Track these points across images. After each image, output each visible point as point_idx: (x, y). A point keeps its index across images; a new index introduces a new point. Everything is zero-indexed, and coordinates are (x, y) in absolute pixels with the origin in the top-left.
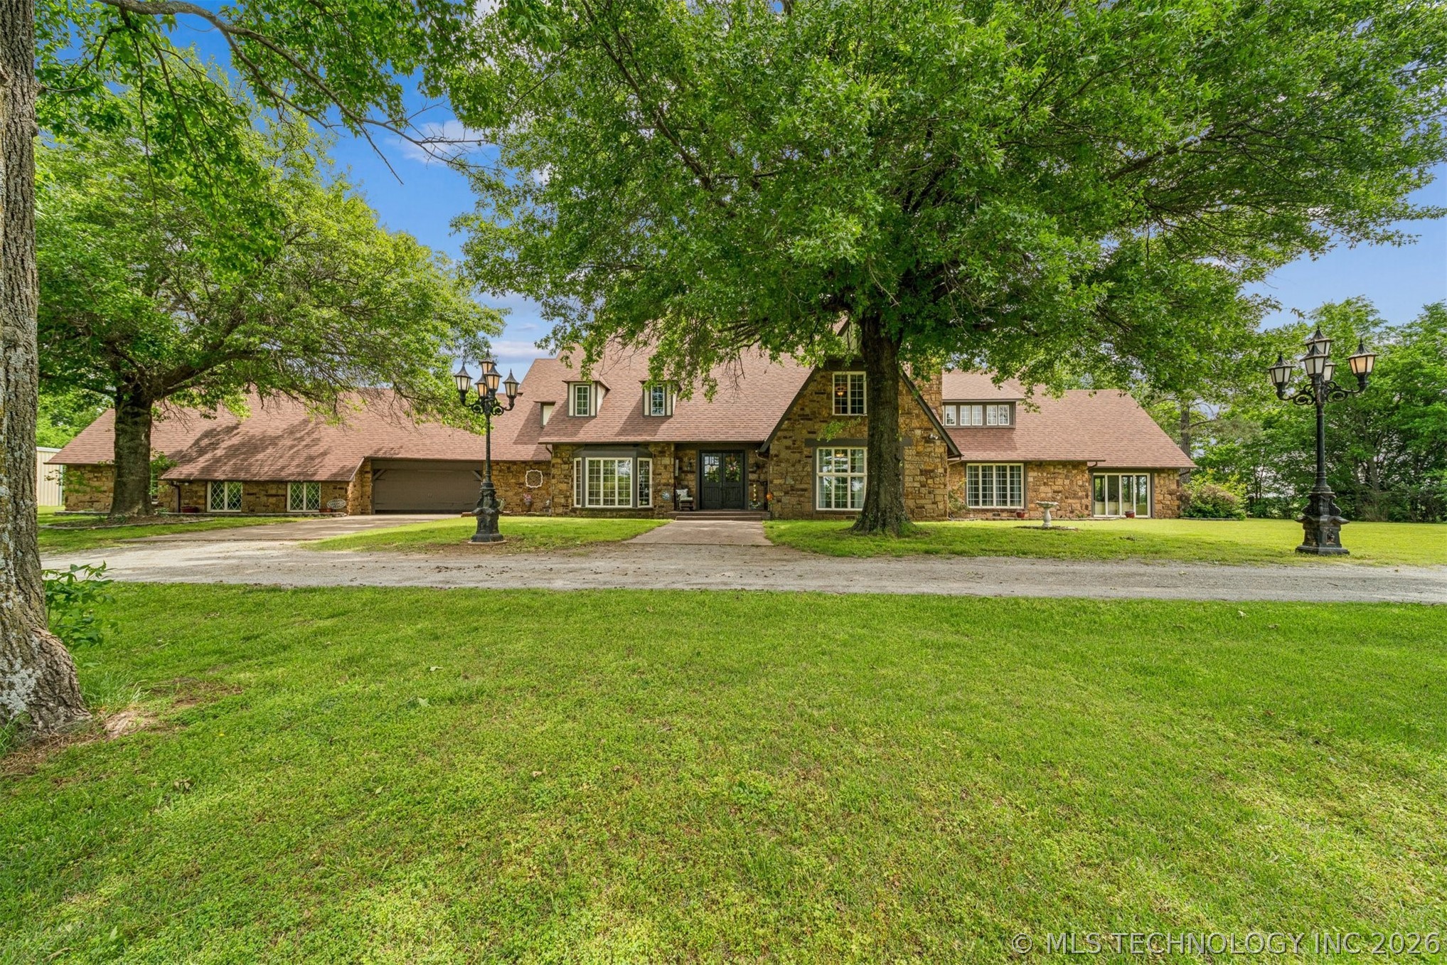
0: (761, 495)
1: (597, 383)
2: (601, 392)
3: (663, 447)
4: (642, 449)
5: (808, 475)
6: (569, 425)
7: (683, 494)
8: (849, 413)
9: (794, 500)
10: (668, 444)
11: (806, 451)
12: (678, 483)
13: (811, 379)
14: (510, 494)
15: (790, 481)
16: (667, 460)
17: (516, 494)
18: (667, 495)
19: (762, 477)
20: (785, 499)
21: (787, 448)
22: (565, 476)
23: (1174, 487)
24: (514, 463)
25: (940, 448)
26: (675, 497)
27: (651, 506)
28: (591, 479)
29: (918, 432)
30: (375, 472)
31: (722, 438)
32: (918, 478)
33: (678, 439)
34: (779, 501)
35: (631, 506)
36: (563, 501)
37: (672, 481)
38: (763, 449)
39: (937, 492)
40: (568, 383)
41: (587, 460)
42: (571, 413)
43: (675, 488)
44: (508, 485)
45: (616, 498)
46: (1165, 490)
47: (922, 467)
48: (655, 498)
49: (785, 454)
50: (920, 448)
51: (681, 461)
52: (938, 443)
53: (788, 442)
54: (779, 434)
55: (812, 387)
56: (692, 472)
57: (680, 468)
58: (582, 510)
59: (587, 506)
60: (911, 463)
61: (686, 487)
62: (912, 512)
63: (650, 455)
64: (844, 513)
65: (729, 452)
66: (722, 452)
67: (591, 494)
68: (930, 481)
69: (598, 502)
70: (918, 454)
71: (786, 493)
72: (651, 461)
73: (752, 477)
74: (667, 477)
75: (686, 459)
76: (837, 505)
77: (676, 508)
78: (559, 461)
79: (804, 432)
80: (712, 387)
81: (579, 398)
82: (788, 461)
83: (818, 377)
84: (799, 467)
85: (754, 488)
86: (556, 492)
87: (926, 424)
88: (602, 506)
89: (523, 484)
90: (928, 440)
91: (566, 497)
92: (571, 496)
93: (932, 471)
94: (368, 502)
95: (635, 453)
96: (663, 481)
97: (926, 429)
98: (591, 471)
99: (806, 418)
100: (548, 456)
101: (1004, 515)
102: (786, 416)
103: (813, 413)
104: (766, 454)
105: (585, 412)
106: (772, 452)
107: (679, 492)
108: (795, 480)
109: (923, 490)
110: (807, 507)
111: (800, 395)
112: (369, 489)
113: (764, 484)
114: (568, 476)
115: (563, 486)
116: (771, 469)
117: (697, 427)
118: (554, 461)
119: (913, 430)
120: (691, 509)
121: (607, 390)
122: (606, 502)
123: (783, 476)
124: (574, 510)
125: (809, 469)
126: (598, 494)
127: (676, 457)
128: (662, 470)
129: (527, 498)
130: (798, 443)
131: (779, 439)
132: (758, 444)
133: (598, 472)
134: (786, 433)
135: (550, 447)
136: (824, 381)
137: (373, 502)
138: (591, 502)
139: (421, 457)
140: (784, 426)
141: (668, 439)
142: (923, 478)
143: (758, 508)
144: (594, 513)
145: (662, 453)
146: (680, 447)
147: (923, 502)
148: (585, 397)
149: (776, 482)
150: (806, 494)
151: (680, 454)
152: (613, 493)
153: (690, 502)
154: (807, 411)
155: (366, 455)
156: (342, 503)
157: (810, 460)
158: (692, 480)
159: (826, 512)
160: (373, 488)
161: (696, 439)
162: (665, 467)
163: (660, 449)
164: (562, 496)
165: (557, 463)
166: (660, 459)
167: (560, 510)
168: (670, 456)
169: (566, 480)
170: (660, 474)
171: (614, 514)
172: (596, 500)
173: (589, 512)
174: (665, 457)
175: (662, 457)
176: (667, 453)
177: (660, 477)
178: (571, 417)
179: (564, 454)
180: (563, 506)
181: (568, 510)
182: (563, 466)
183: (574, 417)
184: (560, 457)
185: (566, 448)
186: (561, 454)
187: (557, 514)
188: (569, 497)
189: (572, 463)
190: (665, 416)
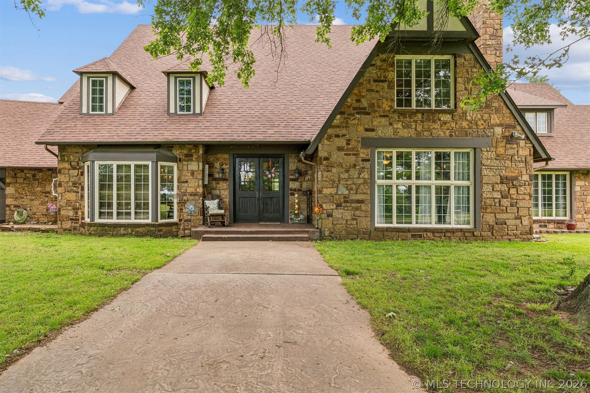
0: (304, 206)
1: (117, 75)
2: (122, 89)
4: (164, 152)
5: (365, 183)
7: (212, 206)
8: (414, 107)
9: (348, 215)
10: (195, 145)
11: (364, 153)
12: (208, 193)
13: (368, 64)
14: (36, 203)
15: (343, 191)
16: (194, 166)
17: (42, 204)
18: (194, 206)
19: (305, 185)
20: (337, 214)
21: (340, 149)
22: (74, 184)
24: (40, 170)
25: (524, 150)
26: (204, 209)
27: (175, 219)
28: (102, 188)
29: (498, 130)
31: (260, 138)
32: (498, 187)
33: (207, 139)
34: (330, 215)
35: (149, 221)
36: (71, 213)
37: (200, 190)
38: (310, 151)
39: (521, 204)
40: (81, 74)
41: (97, 164)
42: (85, 111)
43: (204, 197)
44: (34, 194)
45: (133, 211)
47: (504, 173)
48: (180, 210)
49: (337, 157)
50: (501, 150)
51: (211, 166)
52: (522, 143)
53: (341, 142)
54: (330, 131)
55: (372, 72)
56: (225, 180)
57: (210, 175)
58: (91, 225)
59: (97, 220)
60: (490, 168)
61: (217, 197)
62: (491, 229)
63: (174, 159)
64: (409, 230)
65: (266, 156)
66: (260, 156)
67: (101, 205)
68: (513, 191)
69: (110, 214)
70: (498, 157)
71: (339, 205)
72: (175, 165)
73: (293, 185)
74: (195, 185)
75: (217, 165)
76: (399, 219)
77: (205, 222)
78: (67, 165)
79: (361, 129)
80: (248, 65)
81: (94, 92)
82: (340, 165)
83: (377, 61)
84: (354, 173)
85: (295, 198)
86: (63, 203)
87: (509, 120)
88: (114, 220)
89: (49, 192)
90: (510, 139)
91: (76, 209)
92: (81, 207)
93: (516, 178)
95: (154, 156)
96: (190, 190)
97: (507, 127)
98: (102, 179)
99: (362, 111)
100: (52, 161)
101: (551, 226)
102: (339, 110)
103: (372, 105)
104: (312, 157)
105: (101, 108)
106: (322, 154)
107: (208, 203)
108: (350, 189)
109: (505, 202)
110: (364, 223)
111: (356, 82)
113: (309, 193)
114: (78, 184)
115: (72, 196)
116: (319, 175)
117: (229, 126)
118: (61, 166)
119: (492, 127)
120: (223, 224)
121: (132, 88)
122: (119, 215)
123: (335, 184)
124: (83, 225)
125: (366, 175)
126: (110, 205)
127: (206, 162)
128: (188, 177)
129: (53, 207)
130: (353, 143)
131: (329, 138)
132: (302, 146)
133: (110, 178)
134: (338, 131)
135: (55, 149)
136: (384, 66)
138: (101, 215)
140: (336, 122)
141: (194, 139)
142: (504, 188)
143: (300, 223)
144: (104, 231)
145: (189, 157)
146: (210, 149)
147: (504, 216)
148: (101, 91)
149: (326, 191)
150: (363, 207)
151: (211, 159)
152: (128, 204)
153: (222, 216)
154: (364, 103)
157: (367, 165)
158: (224, 189)
159: (388, 229)
161: (228, 138)
162: (193, 173)
163: (185, 152)
164: (70, 208)
165: (65, 168)
166: (186, 163)
167: (68, 225)
168: (198, 160)
169: (75, 189)
170: (187, 182)
171: (130, 230)
172: (108, 213)
173: (99, 229)
174: (192, 160)
175: (187, 161)
176: (195, 156)
177: (186, 184)
178: (84, 114)
179: (72, 157)
180: (72, 219)
181: (78, 225)
182: (71, 171)
183: (88, 114)
184: (68, 161)
185: (75, 150)
186: (69, 157)
187: (65, 230)
188: (78, 209)
189: (82, 168)
190: (194, 113)
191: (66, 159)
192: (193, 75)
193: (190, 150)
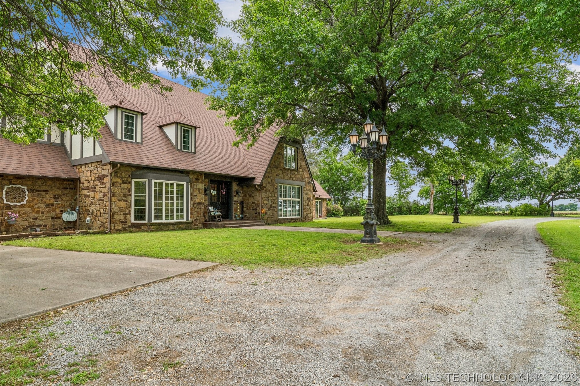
0: (241, 210)
1: (142, 114)
5: (276, 199)
8: (287, 167)
9: (271, 213)
10: (201, 173)
11: (276, 186)
15: (270, 202)
16: (200, 186)
20: (268, 213)
21: (269, 183)
22: (124, 195)
25: (312, 188)
28: (155, 198)
29: (307, 180)
35: (185, 220)
36: (122, 218)
37: (203, 201)
39: (311, 208)
40: (116, 108)
41: (153, 181)
42: (119, 137)
45: (164, 214)
47: (307, 196)
48: (192, 213)
49: (268, 186)
50: (307, 187)
52: (311, 185)
53: (270, 180)
54: (266, 174)
59: (154, 221)
60: (305, 194)
62: (305, 217)
64: (287, 219)
65: (222, 182)
66: (219, 181)
69: (161, 218)
70: (307, 190)
71: (269, 209)
73: (235, 199)
74: (201, 198)
77: (209, 220)
78: (119, 180)
79: (275, 175)
81: (127, 124)
82: (269, 190)
85: (238, 206)
86: (116, 209)
87: (309, 176)
88: (164, 221)
90: (309, 183)
91: (125, 214)
92: (130, 213)
93: (310, 198)
95: (188, 179)
96: (198, 201)
98: (155, 191)
102: (269, 165)
103: (278, 165)
105: (132, 137)
106: (264, 185)
109: (308, 207)
110: (276, 217)
113: (241, 203)
115: (123, 204)
116: (263, 195)
120: (221, 221)
122: (167, 217)
123: (267, 199)
124: (133, 226)
125: (276, 195)
126: (160, 211)
128: (197, 193)
130: (273, 181)
131: (266, 178)
133: (161, 192)
134: (269, 175)
136: (281, 148)
140: (268, 170)
141: (199, 169)
142: (308, 202)
145: (197, 180)
147: (308, 212)
148: (132, 125)
150: (276, 209)
157: (277, 191)
159: (282, 219)
162: (199, 190)
163: (196, 177)
164: (122, 213)
165: (117, 182)
166: (195, 184)
167: (120, 226)
168: (202, 182)
169: (125, 198)
170: (196, 196)
172: (159, 216)
174: (198, 182)
175: (196, 182)
176: (200, 180)
177: (196, 197)
178: (119, 140)
179: (123, 174)
180: (122, 222)
181: (127, 226)
182: (122, 185)
183: (122, 140)
184: (119, 177)
185: (126, 169)
186: (121, 174)
187: (117, 231)
188: (127, 214)
189: (130, 183)
190: (191, 152)
191: (119, 175)
192: (191, 127)
193: (198, 176)
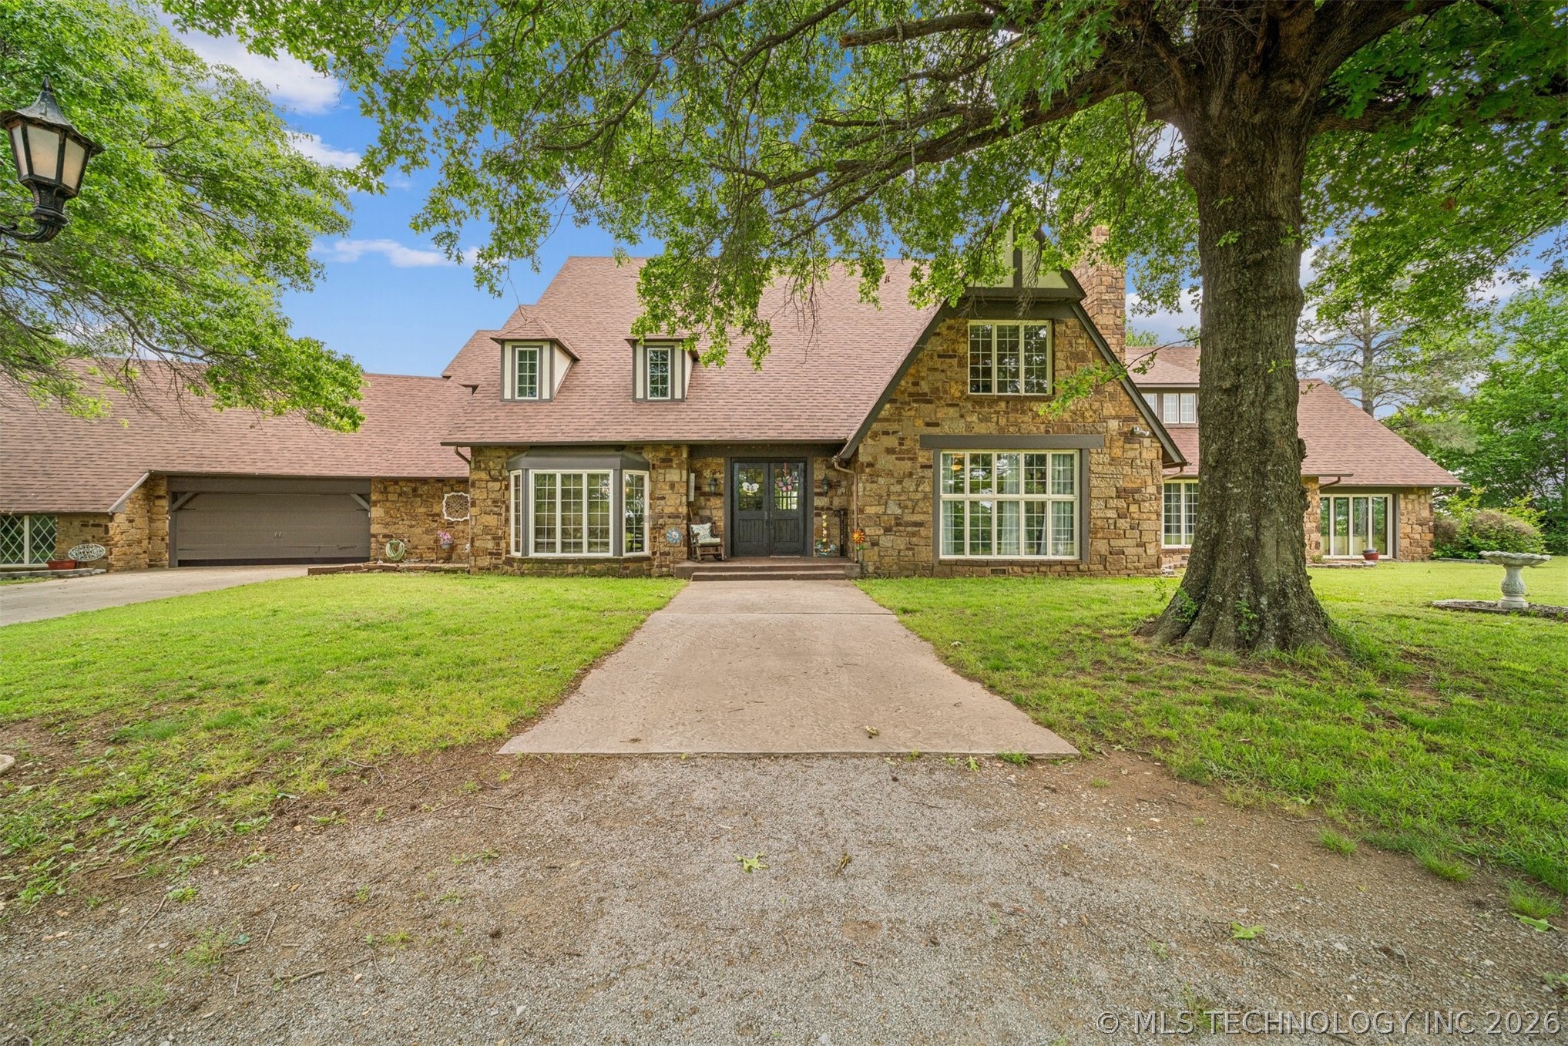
0: (836, 532)
1: (554, 342)
2: (562, 364)
3: (667, 451)
4: (630, 456)
5: (925, 498)
6: (501, 414)
7: (703, 533)
8: (995, 392)
9: (901, 543)
10: (677, 445)
11: (923, 457)
12: (694, 514)
13: (929, 333)
14: (418, 530)
15: (894, 509)
16: (674, 475)
17: (427, 532)
18: (675, 535)
19: (837, 502)
20: (886, 541)
21: (890, 451)
22: (495, 502)
23: (1425, 513)
24: (424, 481)
25: (1150, 451)
26: (689, 537)
27: (647, 552)
28: (538, 507)
29: (1114, 425)
30: (174, 497)
31: (771, 435)
32: (1113, 503)
33: (694, 437)
34: (875, 544)
35: (610, 555)
36: (490, 545)
37: (684, 510)
38: (846, 453)
39: (1144, 526)
40: (502, 342)
41: (532, 473)
42: (507, 395)
43: (690, 521)
44: (414, 517)
45: (585, 540)
46: (1413, 519)
47: (1121, 484)
48: (654, 539)
49: (885, 462)
50: (1117, 452)
51: (699, 475)
52: (1147, 442)
53: (891, 442)
54: (875, 426)
55: (936, 345)
56: (717, 494)
57: (698, 488)
58: (522, 561)
59: (532, 554)
60: (1102, 477)
61: (709, 519)
62: (1104, 560)
63: (645, 466)
64: (987, 563)
65: (781, 459)
66: (769, 461)
67: (538, 532)
68: (1134, 508)
69: (551, 546)
70: (1113, 461)
71: (888, 530)
72: (646, 474)
73: (819, 502)
74: (675, 503)
75: (707, 473)
76: (974, 549)
77: (691, 555)
78: (483, 475)
79: (920, 423)
80: (761, 339)
81: (522, 367)
82: (890, 474)
83: (942, 328)
84: (910, 485)
85: (823, 521)
86: (478, 530)
87: (1127, 411)
88: (558, 554)
89: (439, 515)
90: (1130, 437)
91: (497, 539)
92: (505, 536)
93: (1138, 491)
94: (161, 547)
95: (617, 461)
96: (668, 510)
97: (1127, 419)
98: (539, 495)
99: (922, 398)
100: (464, 470)
102: (887, 397)
103: (935, 391)
104: (850, 463)
105: (532, 391)
106: (863, 458)
107: (695, 528)
108: (904, 508)
109: (1123, 523)
110: (924, 555)
111: (912, 358)
112: (164, 525)
113: (844, 514)
114: (500, 503)
115: (491, 520)
116: (861, 487)
117: (727, 418)
118: (474, 477)
119: (1105, 419)
120: (718, 558)
121: (575, 360)
122: (565, 546)
123: (882, 499)
124: (510, 561)
125: (926, 487)
126: (551, 532)
127: (691, 469)
128: (666, 491)
129: (445, 537)
130: (908, 443)
131: (875, 435)
132: (836, 446)
133: (552, 495)
134: (887, 426)
135: (467, 452)
136: (952, 334)
137: (172, 548)
138: (538, 546)
139: (257, 472)
140: (883, 414)
141: (676, 437)
142: (1122, 503)
143: (829, 557)
144: (544, 569)
145: (667, 462)
146: (698, 451)
147: (1121, 543)
148: (533, 367)
149: (871, 510)
150: (923, 531)
151: (698, 465)
152: (578, 531)
153: (716, 546)
154: (924, 387)
155: (155, 468)
156: (97, 551)
157: (929, 473)
158: (718, 510)
159: (957, 562)
160: (173, 524)
161: (726, 436)
162: (672, 486)
163: (662, 455)
164: (489, 537)
165: (480, 480)
166: (662, 471)
167: (486, 561)
168: (679, 467)
169: (496, 509)
170: (663, 498)
171: (581, 568)
172: (548, 543)
173: (536, 566)
174: (671, 467)
175: (665, 468)
176: (675, 462)
177: (662, 502)
178: (508, 401)
179: (491, 463)
180: (491, 554)
181: (500, 562)
182: (490, 484)
183: (513, 400)
184: (485, 469)
185: (497, 453)
186: (486, 464)
187: (481, 569)
188: (501, 538)
189: (507, 479)
190: (673, 399)
191: (483, 466)
192: (671, 344)
193: (668, 453)
